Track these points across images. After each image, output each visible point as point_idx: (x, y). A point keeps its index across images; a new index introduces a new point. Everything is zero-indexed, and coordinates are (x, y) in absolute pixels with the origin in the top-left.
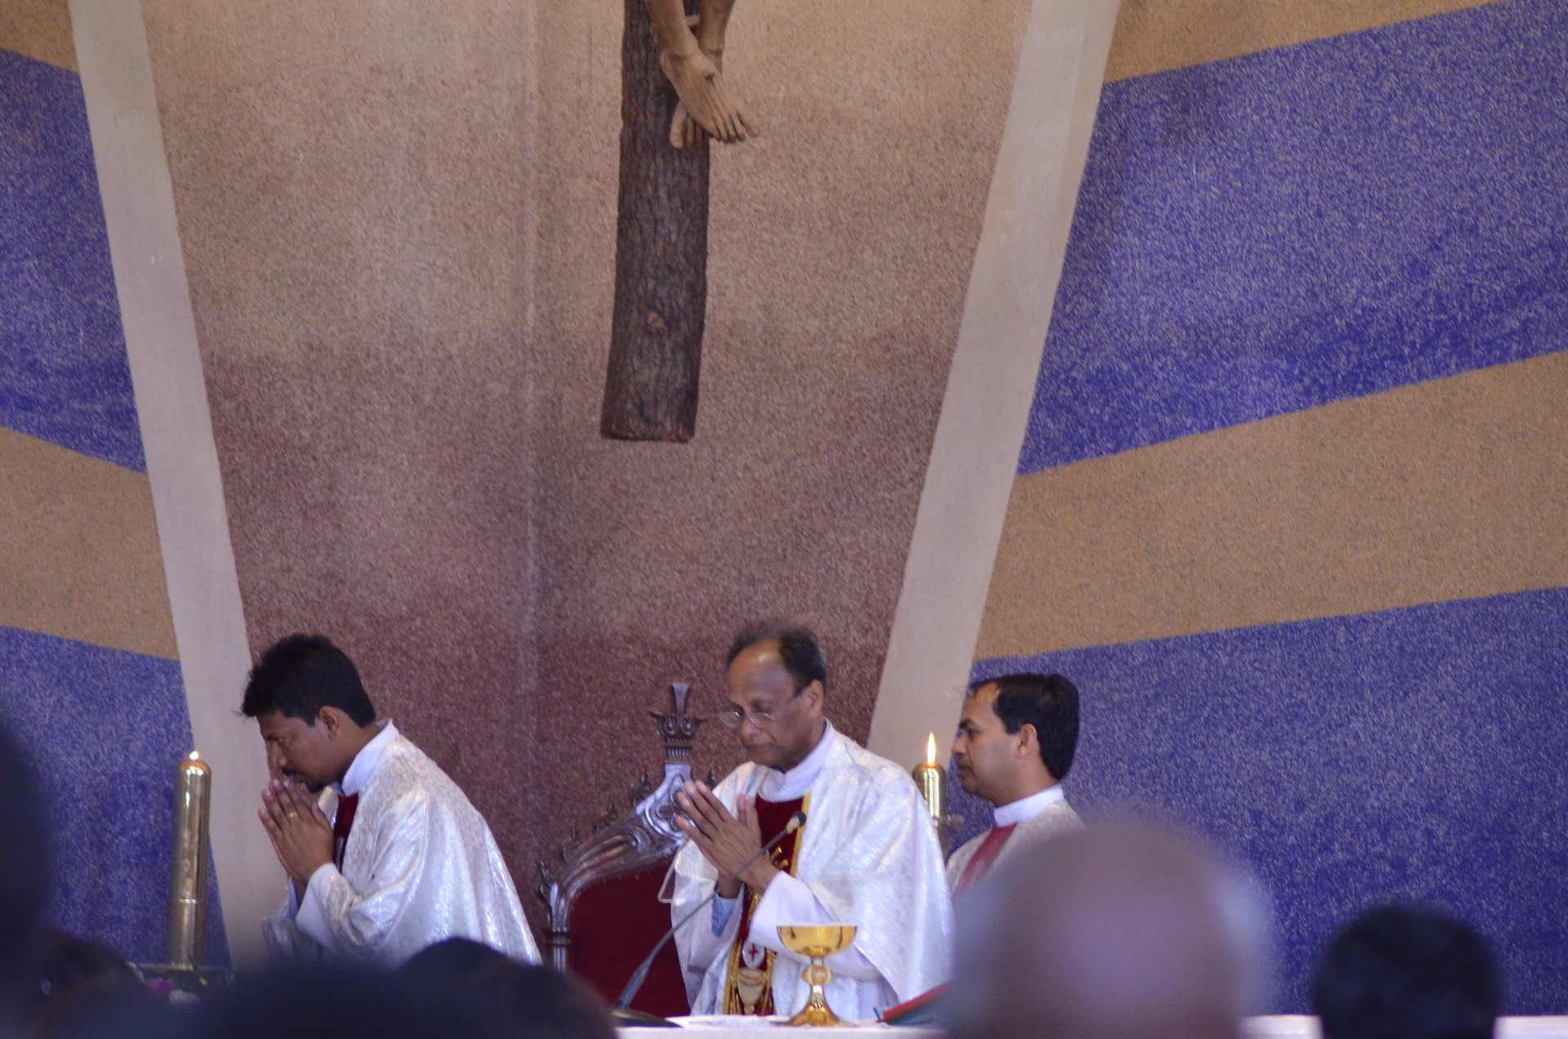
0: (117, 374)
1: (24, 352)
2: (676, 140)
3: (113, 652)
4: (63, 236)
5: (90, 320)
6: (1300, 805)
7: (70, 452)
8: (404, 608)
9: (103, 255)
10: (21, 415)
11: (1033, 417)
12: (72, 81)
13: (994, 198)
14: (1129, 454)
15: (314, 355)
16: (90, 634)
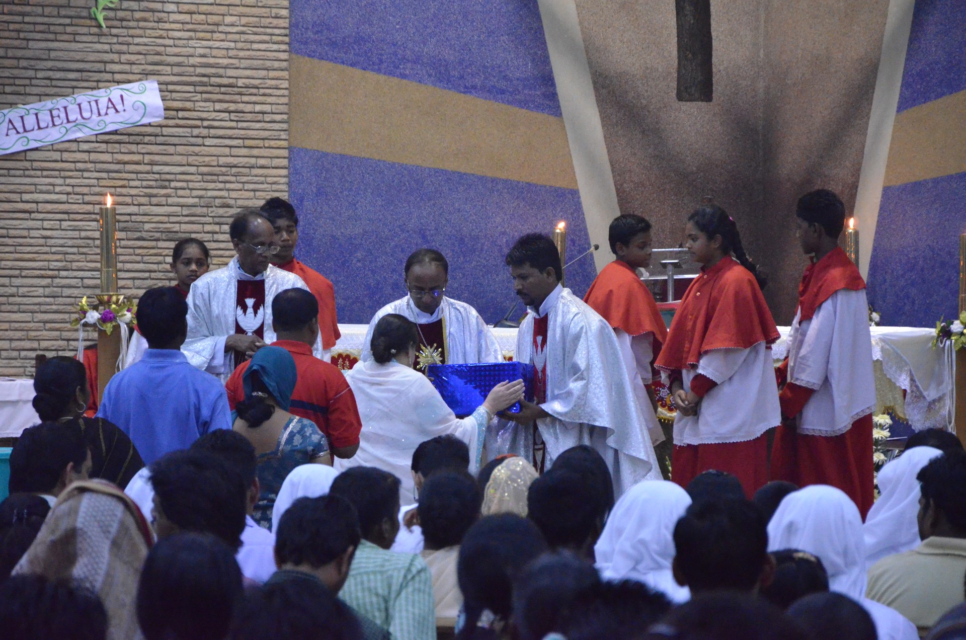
0: (548, 80)
1: (500, 71)
3: (545, 186)
4: (521, 27)
5: (534, 59)
7: (524, 111)
8: (695, 169)
9: (540, 34)
10: (499, 96)
11: (901, 90)
14: (929, 103)
15: (648, 71)
16: (534, 179)
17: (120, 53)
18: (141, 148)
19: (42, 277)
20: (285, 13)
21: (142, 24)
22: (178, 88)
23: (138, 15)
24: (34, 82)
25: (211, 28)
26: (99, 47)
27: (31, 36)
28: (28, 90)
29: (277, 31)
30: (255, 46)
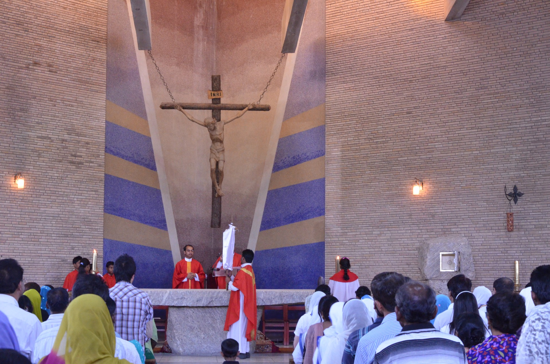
0: (165, 221)
2: (216, 196)
3: (164, 250)
4: (158, 206)
5: (161, 215)
6: (287, 266)
7: (159, 229)
9: (163, 208)
10: (153, 225)
11: (261, 225)
12: (160, 191)
13: (257, 203)
14: (270, 229)
15: (188, 219)
16: (161, 248)
17: (63, 212)
18: (67, 238)
19: (43, 275)
20: (103, 201)
21: (68, 204)
22: (77, 222)
23: (67, 201)
24: (41, 219)
25: (85, 205)
26: (58, 210)
27: (41, 206)
28: (40, 222)
29: (101, 206)
30: (96, 210)
